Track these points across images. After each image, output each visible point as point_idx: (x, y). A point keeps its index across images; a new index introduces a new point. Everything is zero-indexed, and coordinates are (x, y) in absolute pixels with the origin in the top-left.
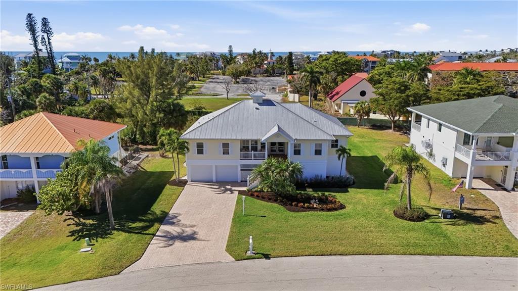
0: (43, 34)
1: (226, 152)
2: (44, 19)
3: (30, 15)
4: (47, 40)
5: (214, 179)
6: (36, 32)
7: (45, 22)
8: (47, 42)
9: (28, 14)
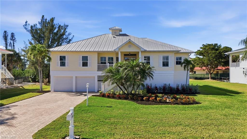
0: (11, 41)
1: (85, 64)
2: (12, 34)
3: (5, 32)
4: (12, 44)
5: (74, 89)
6: (7, 40)
7: (13, 35)
8: (12, 45)
9: (5, 31)
